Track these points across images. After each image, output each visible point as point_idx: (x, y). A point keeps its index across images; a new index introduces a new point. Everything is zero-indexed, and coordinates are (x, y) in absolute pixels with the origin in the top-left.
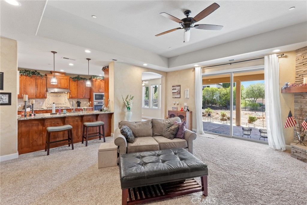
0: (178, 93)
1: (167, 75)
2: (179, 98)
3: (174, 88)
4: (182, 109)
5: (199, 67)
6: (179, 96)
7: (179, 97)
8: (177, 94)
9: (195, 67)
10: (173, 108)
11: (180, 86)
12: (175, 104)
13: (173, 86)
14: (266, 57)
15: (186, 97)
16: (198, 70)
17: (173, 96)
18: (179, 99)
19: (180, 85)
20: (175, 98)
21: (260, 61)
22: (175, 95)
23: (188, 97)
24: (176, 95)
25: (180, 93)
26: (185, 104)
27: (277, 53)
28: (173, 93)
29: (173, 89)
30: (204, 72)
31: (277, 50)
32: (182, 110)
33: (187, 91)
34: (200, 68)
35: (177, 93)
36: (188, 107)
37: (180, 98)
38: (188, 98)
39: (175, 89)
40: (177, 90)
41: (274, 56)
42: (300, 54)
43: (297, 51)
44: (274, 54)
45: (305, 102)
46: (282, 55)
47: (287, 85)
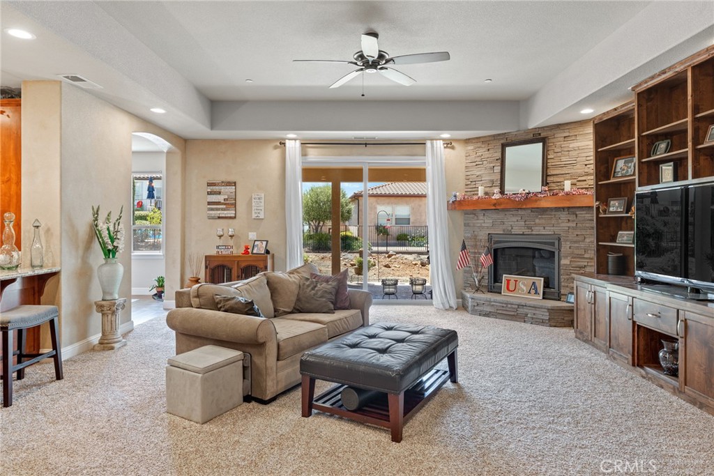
0: (228, 204)
1: (185, 147)
2: (231, 218)
3: (216, 188)
4: (247, 248)
5: (295, 140)
6: (231, 213)
7: (234, 215)
8: (224, 206)
9: (285, 139)
10: (218, 247)
11: (235, 185)
12: (220, 236)
13: (210, 184)
14: (429, 143)
15: (254, 216)
16: (293, 147)
17: (211, 212)
18: (231, 221)
19: (235, 183)
20: (219, 218)
21: (418, 149)
22: (218, 209)
23: (262, 216)
24: (222, 209)
25: (235, 205)
26: (252, 236)
27: (443, 140)
28: (209, 203)
29: (209, 193)
30: (304, 154)
31: (446, 135)
32: (246, 252)
33: (259, 199)
34: (298, 143)
35: (225, 204)
36: (267, 242)
37: (235, 217)
38: (262, 219)
39: (219, 193)
40: (226, 197)
41: (440, 144)
42: (470, 147)
43: (467, 141)
44: (440, 140)
45: (479, 225)
46: (449, 144)
47: (455, 196)
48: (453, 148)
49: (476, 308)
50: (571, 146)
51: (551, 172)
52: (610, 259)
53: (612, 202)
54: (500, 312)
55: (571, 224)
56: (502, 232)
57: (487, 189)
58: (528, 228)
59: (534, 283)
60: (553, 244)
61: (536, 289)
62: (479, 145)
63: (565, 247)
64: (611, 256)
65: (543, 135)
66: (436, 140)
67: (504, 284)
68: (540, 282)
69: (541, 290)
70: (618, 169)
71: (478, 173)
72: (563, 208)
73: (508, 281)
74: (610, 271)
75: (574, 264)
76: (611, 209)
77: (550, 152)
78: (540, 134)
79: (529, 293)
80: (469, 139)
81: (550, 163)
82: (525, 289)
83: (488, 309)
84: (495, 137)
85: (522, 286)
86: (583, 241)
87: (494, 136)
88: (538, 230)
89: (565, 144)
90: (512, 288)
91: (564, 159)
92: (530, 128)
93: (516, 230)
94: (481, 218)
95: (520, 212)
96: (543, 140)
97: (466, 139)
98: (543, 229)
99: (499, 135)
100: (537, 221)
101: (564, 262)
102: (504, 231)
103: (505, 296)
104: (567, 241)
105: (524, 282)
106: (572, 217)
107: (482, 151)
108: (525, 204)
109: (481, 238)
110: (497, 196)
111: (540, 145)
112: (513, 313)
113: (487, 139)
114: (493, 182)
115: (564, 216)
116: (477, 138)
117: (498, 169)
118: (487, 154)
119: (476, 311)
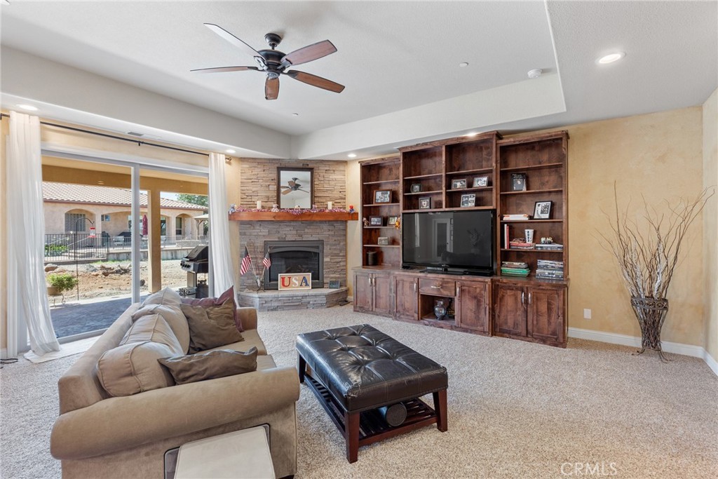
9: (10, 110)
14: (212, 155)
27: (227, 155)
31: (232, 150)
41: (222, 158)
42: (246, 166)
43: (242, 160)
44: (223, 154)
45: (256, 234)
46: (229, 159)
47: (233, 208)
48: (229, 163)
49: (264, 305)
50: (331, 177)
51: (317, 194)
52: (370, 256)
53: (372, 219)
54: (287, 304)
55: (330, 233)
56: (277, 240)
57: (264, 204)
58: (299, 236)
59: (304, 277)
60: (318, 247)
61: (306, 282)
62: (255, 164)
63: (327, 249)
64: (370, 254)
65: (310, 166)
66: (220, 153)
67: (280, 282)
68: (309, 276)
69: (310, 282)
70: (377, 198)
71: (254, 189)
72: (326, 221)
73: (283, 279)
74: (370, 264)
75: (332, 261)
76: (372, 223)
77: (316, 180)
78: (308, 165)
79: (301, 285)
80: (244, 158)
81: (316, 187)
82: (297, 282)
83: (276, 304)
84: (271, 161)
85: (295, 281)
86: (339, 244)
87: (269, 159)
88: (307, 237)
89: (326, 175)
90: (286, 283)
91: (325, 186)
92: (300, 158)
93: (289, 238)
94: (258, 228)
95: (292, 224)
96: (311, 170)
97: (241, 158)
98: (311, 235)
99: (274, 159)
100: (306, 230)
101: (326, 259)
102: (279, 238)
103: (283, 292)
104: (327, 245)
105: (296, 278)
106: (331, 228)
107: (258, 171)
108: (300, 217)
109: (258, 245)
110: (275, 210)
111: (310, 173)
112: (298, 304)
113: (263, 161)
114: (268, 197)
115: (325, 227)
116: (253, 159)
117: (274, 187)
118: (262, 174)
119: (265, 307)
